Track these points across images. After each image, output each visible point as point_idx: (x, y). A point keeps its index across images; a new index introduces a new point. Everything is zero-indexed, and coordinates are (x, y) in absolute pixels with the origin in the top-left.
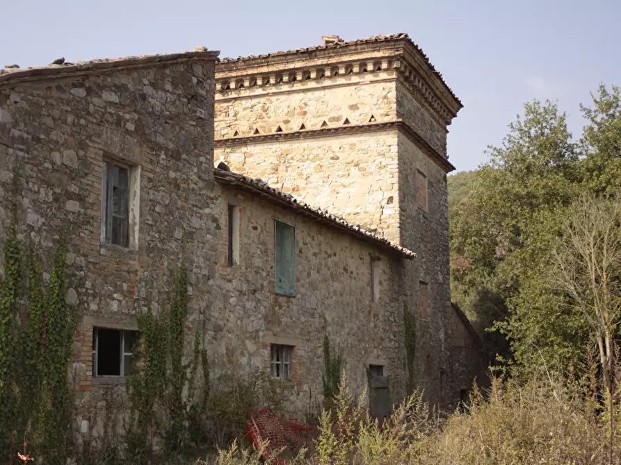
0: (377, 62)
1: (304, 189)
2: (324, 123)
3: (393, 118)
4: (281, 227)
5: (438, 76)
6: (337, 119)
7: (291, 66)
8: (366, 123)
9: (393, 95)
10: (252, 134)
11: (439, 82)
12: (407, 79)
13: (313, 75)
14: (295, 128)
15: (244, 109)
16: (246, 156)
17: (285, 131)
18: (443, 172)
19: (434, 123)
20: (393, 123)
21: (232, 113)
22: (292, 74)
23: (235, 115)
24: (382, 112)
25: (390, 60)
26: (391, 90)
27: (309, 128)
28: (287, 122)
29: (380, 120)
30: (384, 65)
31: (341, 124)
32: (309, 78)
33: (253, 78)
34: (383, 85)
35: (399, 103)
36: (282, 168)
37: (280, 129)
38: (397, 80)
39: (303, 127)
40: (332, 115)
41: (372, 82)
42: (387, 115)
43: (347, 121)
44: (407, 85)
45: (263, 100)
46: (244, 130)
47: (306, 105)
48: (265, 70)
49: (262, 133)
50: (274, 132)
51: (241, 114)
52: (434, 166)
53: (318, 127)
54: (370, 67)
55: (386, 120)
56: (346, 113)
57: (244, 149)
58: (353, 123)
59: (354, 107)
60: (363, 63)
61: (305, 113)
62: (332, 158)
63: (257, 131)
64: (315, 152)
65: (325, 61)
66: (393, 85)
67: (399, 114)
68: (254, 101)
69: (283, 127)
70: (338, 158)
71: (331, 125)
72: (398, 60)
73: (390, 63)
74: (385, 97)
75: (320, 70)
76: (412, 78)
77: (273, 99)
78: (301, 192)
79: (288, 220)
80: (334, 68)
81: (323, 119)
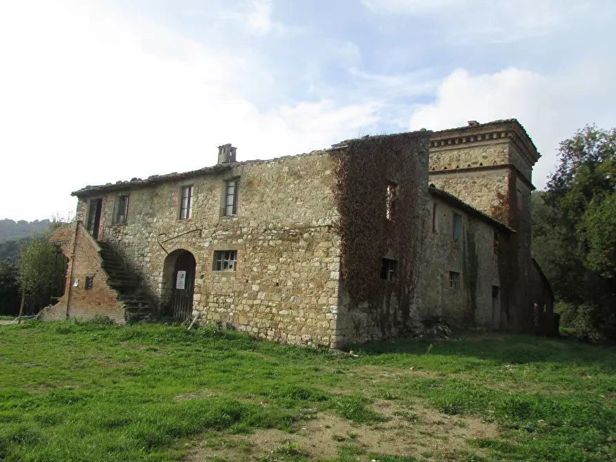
0: (499, 134)
2: (469, 165)
3: (506, 162)
4: (456, 215)
5: (530, 139)
6: (476, 163)
7: (453, 137)
8: (492, 165)
9: (507, 151)
11: (530, 143)
12: (514, 142)
13: (464, 141)
14: (454, 167)
17: (448, 169)
19: (526, 165)
20: (507, 165)
22: (453, 141)
24: (500, 159)
26: (506, 148)
27: (461, 167)
28: (450, 164)
29: (499, 164)
30: (503, 135)
31: (478, 165)
32: (462, 142)
34: (501, 145)
35: (510, 155)
37: (445, 168)
38: (510, 143)
39: (458, 167)
40: (474, 161)
41: (495, 144)
42: (503, 161)
43: (481, 164)
44: (515, 145)
45: (438, 154)
47: (460, 156)
49: (437, 170)
50: (442, 169)
52: (526, 188)
53: (466, 167)
54: (495, 136)
55: (503, 163)
56: (480, 160)
58: (485, 165)
59: (485, 157)
60: (491, 135)
61: (459, 160)
62: (473, 183)
63: (434, 169)
64: (464, 179)
65: (471, 134)
66: (507, 145)
67: (509, 160)
69: (447, 167)
70: (476, 183)
71: (473, 166)
72: (510, 132)
73: (506, 134)
74: (503, 152)
75: (468, 138)
76: (517, 142)
77: (443, 153)
79: (459, 213)
80: (475, 137)
81: (469, 163)
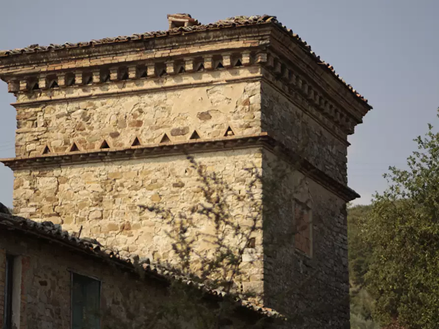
0: (236, 54)
1: (137, 227)
2: (165, 138)
3: (256, 131)
4: (80, 281)
6: (182, 132)
7: (121, 59)
8: (221, 137)
9: (256, 100)
10: (67, 152)
11: (329, 76)
12: (278, 77)
13: (151, 72)
14: (126, 142)
15: (58, 117)
16: (60, 180)
17: (112, 148)
18: (339, 202)
19: (326, 134)
20: (255, 139)
21: (41, 121)
22: (123, 70)
23: (46, 125)
24: (241, 122)
25: (253, 52)
26: (253, 92)
27: (144, 143)
28: (115, 135)
29: (239, 134)
30: (245, 59)
31: (187, 139)
32: (145, 75)
33: (70, 75)
34: (243, 85)
35: (264, 109)
36: (108, 197)
37: (105, 145)
38: (262, 79)
39: (137, 142)
40: (175, 126)
41: (229, 82)
42: (248, 127)
43: (195, 135)
44: (280, 84)
45: (83, 104)
46: (57, 145)
47: (141, 111)
48: (86, 63)
49: (82, 150)
50: (97, 148)
51: (54, 123)
52: (323, 194)
53: (157, 143)
54: (226, 62)
55: (247, 133)
56: (193, 124)
57: (56, 172)
58: (204, 137)
59: (204, 116)
60: (217, 56)
61: (140, 123)
62: (175, 185)
63: (75, 148)
64: (152, 176)
65: (166, 53)
66: (257, 85)
67: (264, 125)
68: (71, 106)
69: (110, 141)
70: (183, 185)
71: (174, 141)
72: (264, 52)
73: (253, 56)
74: (247, 102)
75: (160, 66)
76: (286, 75)
77: (98, 103)
78: (134, 232)
79: (91, 273)
80: (179, 62)
81: (163, 131)
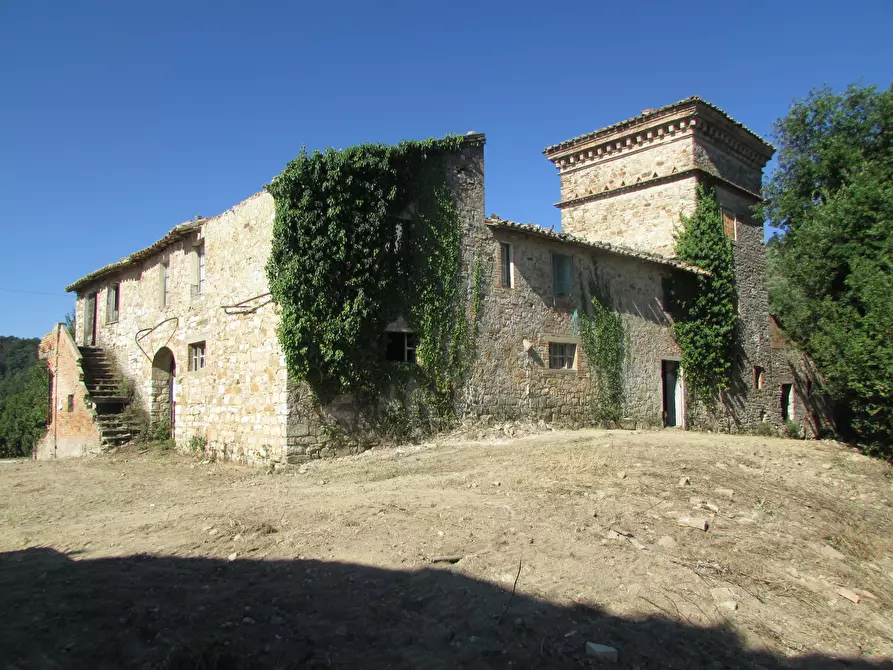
0: (676, 124)
1: (626, 231)
2: (639, 179)
3: (691, 166)
6: (648, 174)
7: (611, 139)
8: (670, 174)
9: (690, 149)
10: (588, 195)
11: (743, 132)
12: (706, 134)
13: (628, 143)
14: (618, 185)
15: (582, 177)
16: (585, 211)
17: (611, 189)
19: (745, 167)
20: (690, 171)
21: (573, 181)
22: (613, 144)
23: (576, 183)
24: (682, 163)
25: (687, 120)
26: (688, 144)
27: (627, 184)
28: (611, 182)
29: (680, 170)
30: (682, 125)
31: (651, 178)
32: (625, 145)
33: (585, 152)
34: (681, 142)
35: (696, 154)
36: (609, 217)
37: (607, 188)
38: (693, 135)
39: (623, 184)
40: (645, 171)
41: (673, 141)
42: (686, 165)
43: (655, 175)
44: (708, 138)
45: (593, 168)
46: (582, 192)
47: (625, 166)
48: (593, 145)
49: (594, 193)
50: (602, 190)
51: (580, 180)
53: (635, 182)
54: (671, 129)
55: (685, 169)
56: (654, 169)
57: (583, 206)
58: (660, 175)
59: (660, 164)
60: (665, 127)
61: (624, 173)
62: (646, 205)
63: (591, 192)
64: (633, 202)
66: (691, 140)
67: (695, 163)
68: (588, 170)
69: (608, 185)
70: (649, 205)
71: (643, 180)
72: (694, 119)
73: (687, 123)
74: (685, 151)
75: (633, 138)
76: (711, 132)
77: (602, 166)
78: (624, 234)
80: (643, 134)
81: (637, 176)
